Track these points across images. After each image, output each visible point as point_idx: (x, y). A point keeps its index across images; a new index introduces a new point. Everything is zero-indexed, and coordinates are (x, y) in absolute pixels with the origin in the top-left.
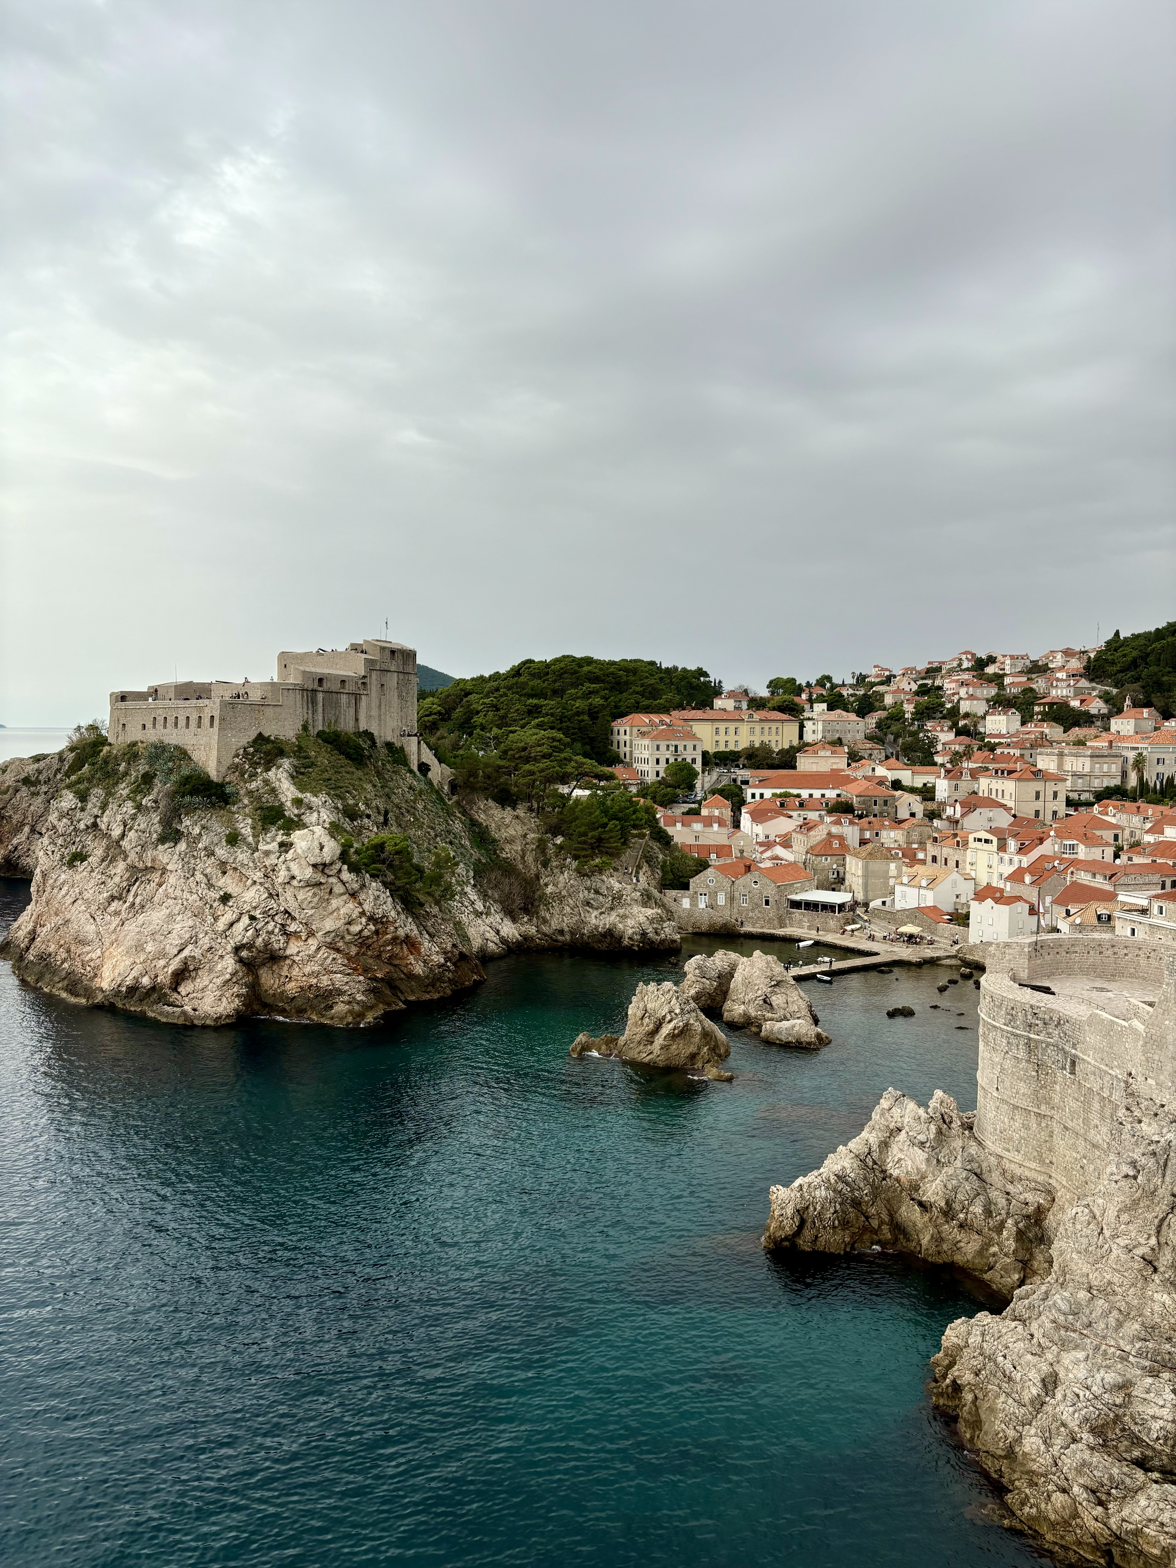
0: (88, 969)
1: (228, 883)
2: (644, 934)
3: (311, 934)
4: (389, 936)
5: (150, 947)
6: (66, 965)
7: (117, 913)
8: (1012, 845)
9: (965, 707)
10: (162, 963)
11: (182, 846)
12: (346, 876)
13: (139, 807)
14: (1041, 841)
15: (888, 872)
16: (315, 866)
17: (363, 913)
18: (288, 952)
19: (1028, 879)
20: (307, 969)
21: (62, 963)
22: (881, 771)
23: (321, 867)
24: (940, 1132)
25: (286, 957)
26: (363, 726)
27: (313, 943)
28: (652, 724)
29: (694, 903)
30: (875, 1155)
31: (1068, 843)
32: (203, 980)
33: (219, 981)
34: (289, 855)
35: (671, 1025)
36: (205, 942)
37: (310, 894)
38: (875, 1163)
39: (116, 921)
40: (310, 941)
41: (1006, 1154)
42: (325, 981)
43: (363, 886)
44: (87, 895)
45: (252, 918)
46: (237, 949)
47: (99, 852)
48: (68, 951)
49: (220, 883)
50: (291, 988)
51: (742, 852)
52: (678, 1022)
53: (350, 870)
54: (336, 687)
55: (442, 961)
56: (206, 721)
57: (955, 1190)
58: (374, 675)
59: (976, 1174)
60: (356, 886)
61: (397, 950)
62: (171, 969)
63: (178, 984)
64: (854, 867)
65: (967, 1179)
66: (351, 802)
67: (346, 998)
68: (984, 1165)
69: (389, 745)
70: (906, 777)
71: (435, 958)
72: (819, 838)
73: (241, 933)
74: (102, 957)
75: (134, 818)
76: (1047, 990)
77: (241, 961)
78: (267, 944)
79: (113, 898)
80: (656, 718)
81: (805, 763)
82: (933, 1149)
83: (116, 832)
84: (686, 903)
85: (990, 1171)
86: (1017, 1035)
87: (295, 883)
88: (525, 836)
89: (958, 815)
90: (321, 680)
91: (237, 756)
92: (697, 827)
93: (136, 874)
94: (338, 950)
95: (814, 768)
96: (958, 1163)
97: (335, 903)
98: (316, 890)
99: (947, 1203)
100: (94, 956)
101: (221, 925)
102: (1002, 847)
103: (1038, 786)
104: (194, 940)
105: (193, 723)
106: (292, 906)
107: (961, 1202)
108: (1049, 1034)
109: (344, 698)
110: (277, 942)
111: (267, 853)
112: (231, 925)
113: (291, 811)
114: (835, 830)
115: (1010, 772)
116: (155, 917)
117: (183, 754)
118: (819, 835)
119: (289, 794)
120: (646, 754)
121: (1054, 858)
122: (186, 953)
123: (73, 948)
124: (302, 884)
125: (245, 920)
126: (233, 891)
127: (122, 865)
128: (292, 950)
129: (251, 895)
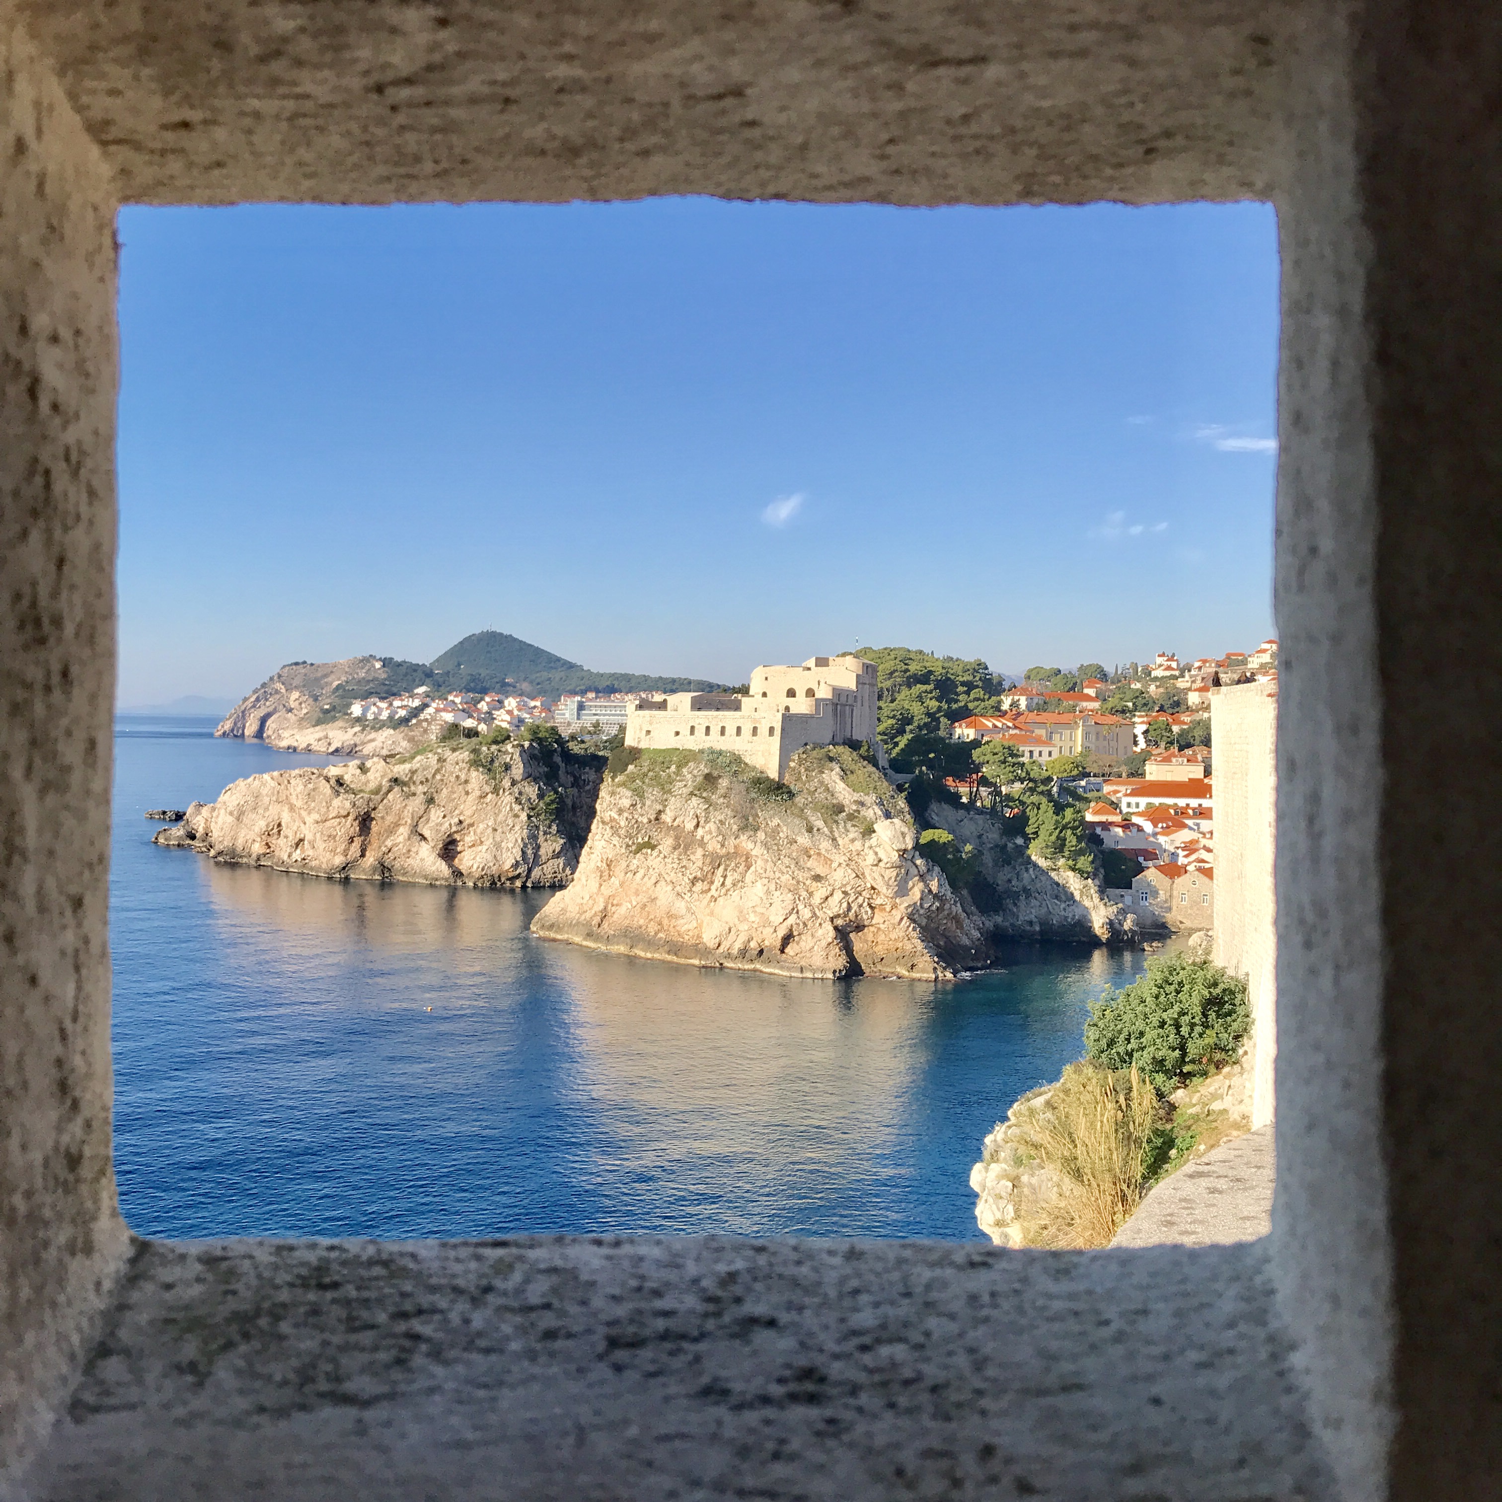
0: (687, 937)
1: (815, 866)
2: (1111, 926)
3: (895, 906)
5: (752, 918)
6: (661, 935)
7: (706, 891)
10: (768, 929)
11: (761, 835)
12: (918, 861)
13: (709, 803)
16: (899, 851)
17: (930, 892)
18: (873, 922)
20: (893, 936)
21: (656, 934)
23: (902, 853)
25: (873, 926)
29: (1136, 901)
32: (808, 943)
33: (824, 943)
34: (873, 841)
36: (806, 912)
37: (895, 874)
39: (707, 898)
43: (929, 869)
44: (668, 878)
45: (845, 893)
46: (832, 919)
47: (670, 841)
48: (661, 924)
49: (809, 864)
50: (880, 950)
53: (922, 857)
56: (763, 730)
60: (924, 870)
62: (778, 934)
63: (783, 947)
73: (835, 905)
74: (699, 927)
75: (706, 811)
77: (836, 928)
78: (856, 915)
79: (697, 880)
80: (996, 722)
83: (690, 826)
84: (1128, 901)
87: (882, 864)
91: (793, 761)
93: (719, 859)
94: (914, 921)
97: (911, 881)
98: (898, 870)
100: (691, 926)
101: (817, 900)
104: (794, 910)
105: (747, 732)
106: (880, 883)
110: (865, 914)
111: (853, 840)
112: (827, 898)
116: (751, 893)
119: (844, 793)
122: (792, 919)
123: (665, 922)
124: (888, 865)
125: (838, 895)
126: (820, 870)
127: (700, 852)
128: (878, 919)
129: (840, 876)
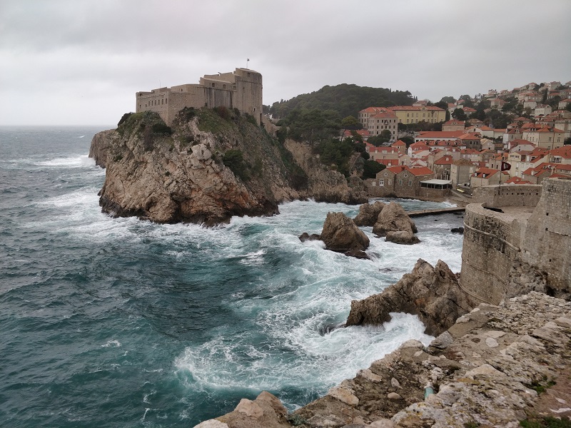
0: (119, 201)
1: (169, 168)
2: (351, 196)
3: (200, 189)
4: (233, 192)
5: (139, 193)
6: (112, 200)
7: (130, 180)
8: (528, 158)
9: (526, 105)
10: (143, 199)
11: (154, 153)
12: (214, 165)
13: (139, 137)
14: (542, 156)
15: (469, 171)
16: (200, 161)
17: (222, 181)
18: (192, 196)
19: (532, 174)
20: (199, 204)
22: (478, 130)
23: (203, 161)
24: (438, 280)
25: (191, 199)
26: (235, 106)
27: (201, 193)
28: (377, 112)
29: (378, 184)
30: (405, 289)
31: (556, 157)
32: (159, 206)
33: (164, 207)
34: (191, 156)
35: (340, 231)
36: (159, 191)
37: (199, 172)
38: (405, 293)
39: (130, 183)
40: (200, 192)
41: (470, 292)
42: (205, 209)
43: (222, 170)
44: (120, 173)
45: (177, 182)
46: (172, 195)
47: (126, 156)
48: (114, 195)
49: (166, 168)
50: (193, 211)
51: (403, 162)
52: (343, 229)
53: (216, 163)
54: (221, 87)
55: (257, 203)
56: (165, 101)
57: (442, 308)
58: (240, 83)
59: (453, 301)
60: (218, 170)
61: (237, 198)
62: (146, 201)
63: (149, 208)
64: (454, 169)
65: (448, 303)
66: (221, 135)
67: (213, 216)
68: (458, 297)
69: (247, 114)
70: (490, 134)
71: (254, 201)
72: (440, 157)
73: (173, 188)
74: (124, 197)
75: (137, 141)
76: (500, 211)
77: (173, 199)
78: (183, 193)
79: (129, 174)
80: (379, 109)
81: (446, 128)
82: (434, 288)
83: (131, 148)
84: (374, 184)
85: (461, 300)
86: (478, 233)
87: (193, 167)
88: (304, 155)
89: (509, 148)
90: (213, 84)
91: (176, 115)
92: (385, 152)
93: (137, 164)
94: (211, 196)
95: (449, 130)
96: (446, 296)
97: (210, 177)
98: (201, 171)
99: (436, 314)
100: (121, 196)
101: (165, 185)
102: (523, 159)
103: (551, 135)
104: (155, 191)
105: (161, 102)
106: (192, 177)
107: (444, 314)
108: (494, 232)
109: (225, 93)
110: (187, 192)
111: (183, 155)
112: (169, 184)
113: (196, 139)
114: (448, 153)
115: (537, 129)
116: (142, 181)
117: (157, 116)
118: (440, 155)
119: (195, 131)
120: (373, 124)
121: (547, 164)
122: (152, 195)
124: (196, 168)
125: (175, 183)
126: (170, 171)
127: (133, 161)
128: (193, 196)
129: (177, 173)
